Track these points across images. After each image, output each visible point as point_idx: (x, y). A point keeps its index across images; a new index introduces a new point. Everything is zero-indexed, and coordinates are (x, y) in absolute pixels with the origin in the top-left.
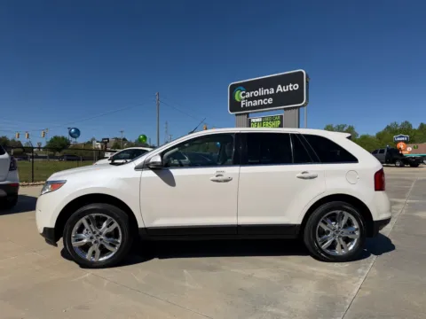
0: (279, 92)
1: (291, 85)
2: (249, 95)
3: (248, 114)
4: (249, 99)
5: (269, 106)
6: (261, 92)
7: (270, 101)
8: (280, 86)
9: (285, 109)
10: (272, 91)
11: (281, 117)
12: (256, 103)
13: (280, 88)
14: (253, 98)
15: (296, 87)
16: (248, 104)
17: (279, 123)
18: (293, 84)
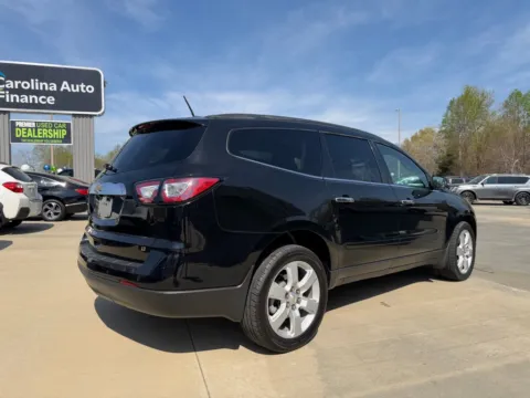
0: (65, 91)
1: (82, 86)
2: (10, 84)
3: (9, 112)
4: (12, 91)
5: (47, 106)
6: (34, 84)
7: (51, 100)
8: (65, 83)
9: (74, 115)
10: (54, 87)
11: (68, 125)
12: (25, 99)
13: (65, 86)
14: (20, 91)
15: (90, 89)
16: (10, 98)
17: (64, 133)
18: (86, 85)
